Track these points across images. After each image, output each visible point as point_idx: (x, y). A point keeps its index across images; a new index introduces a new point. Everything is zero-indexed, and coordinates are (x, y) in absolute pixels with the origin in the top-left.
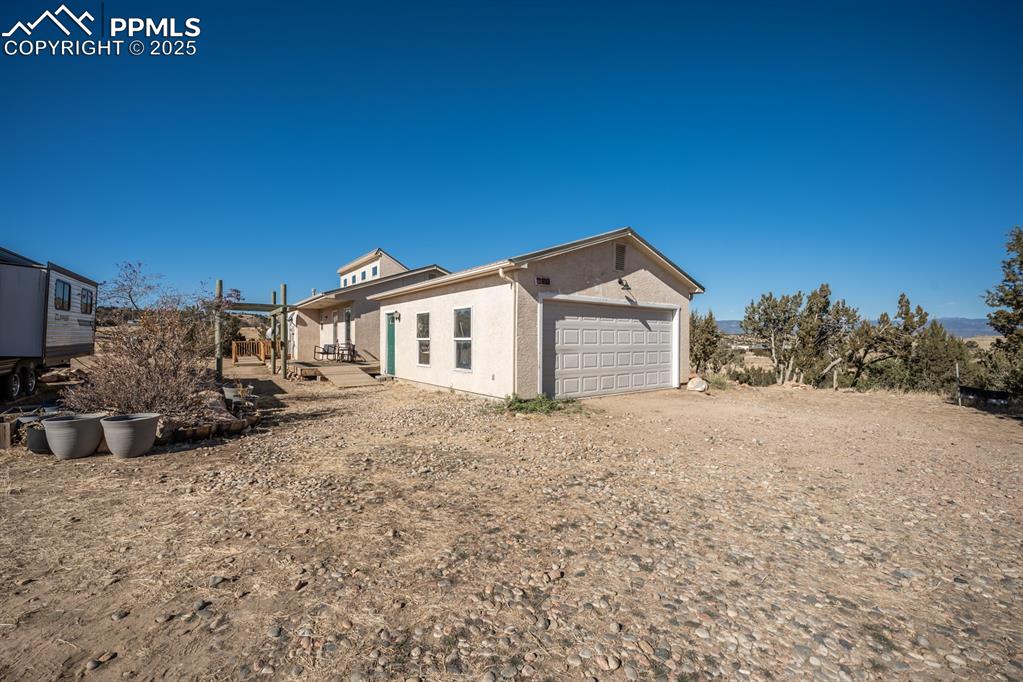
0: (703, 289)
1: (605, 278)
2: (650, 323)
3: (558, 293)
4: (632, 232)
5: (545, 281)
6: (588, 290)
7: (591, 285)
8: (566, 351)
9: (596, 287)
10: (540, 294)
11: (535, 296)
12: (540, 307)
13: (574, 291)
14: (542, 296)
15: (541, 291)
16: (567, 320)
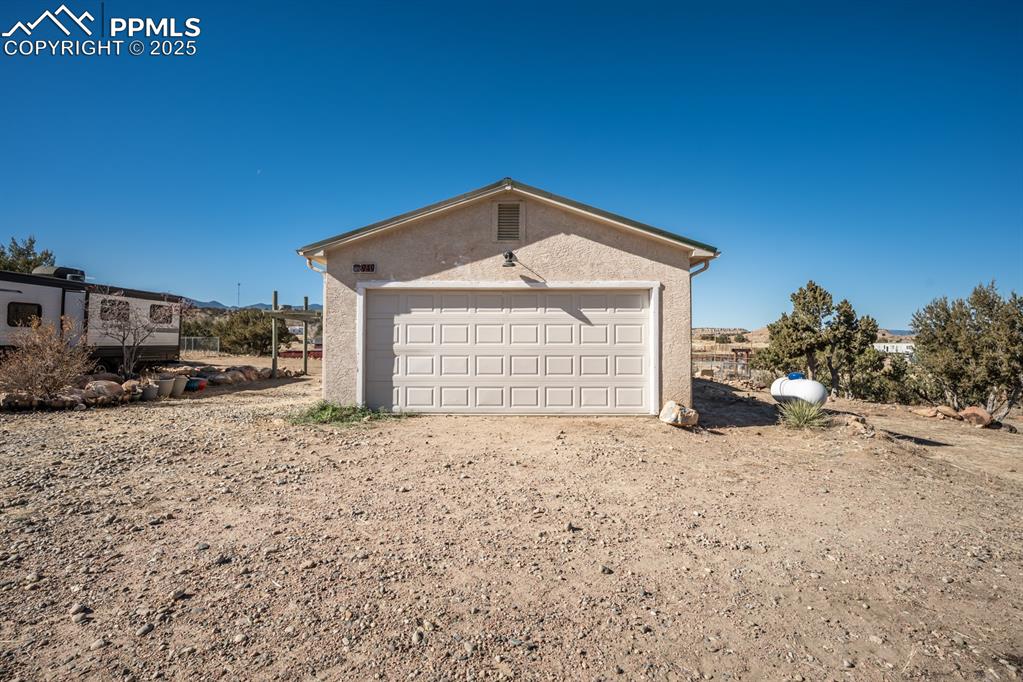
0: (713, 250)
1: (475, 254)
2: (587, 312)
3: (389, 281)
4: (513, 184)
5: (368, 268)
6: (446, 272)
7: (451, 266)
8: (409, 353)
9: (460, 269)
10: (358, 284)
11: (353, 287)
12: (360, 300)
13: (417, 276)
14: (362, 285)
15: (361, 280)
16: (413, 313)
